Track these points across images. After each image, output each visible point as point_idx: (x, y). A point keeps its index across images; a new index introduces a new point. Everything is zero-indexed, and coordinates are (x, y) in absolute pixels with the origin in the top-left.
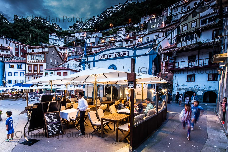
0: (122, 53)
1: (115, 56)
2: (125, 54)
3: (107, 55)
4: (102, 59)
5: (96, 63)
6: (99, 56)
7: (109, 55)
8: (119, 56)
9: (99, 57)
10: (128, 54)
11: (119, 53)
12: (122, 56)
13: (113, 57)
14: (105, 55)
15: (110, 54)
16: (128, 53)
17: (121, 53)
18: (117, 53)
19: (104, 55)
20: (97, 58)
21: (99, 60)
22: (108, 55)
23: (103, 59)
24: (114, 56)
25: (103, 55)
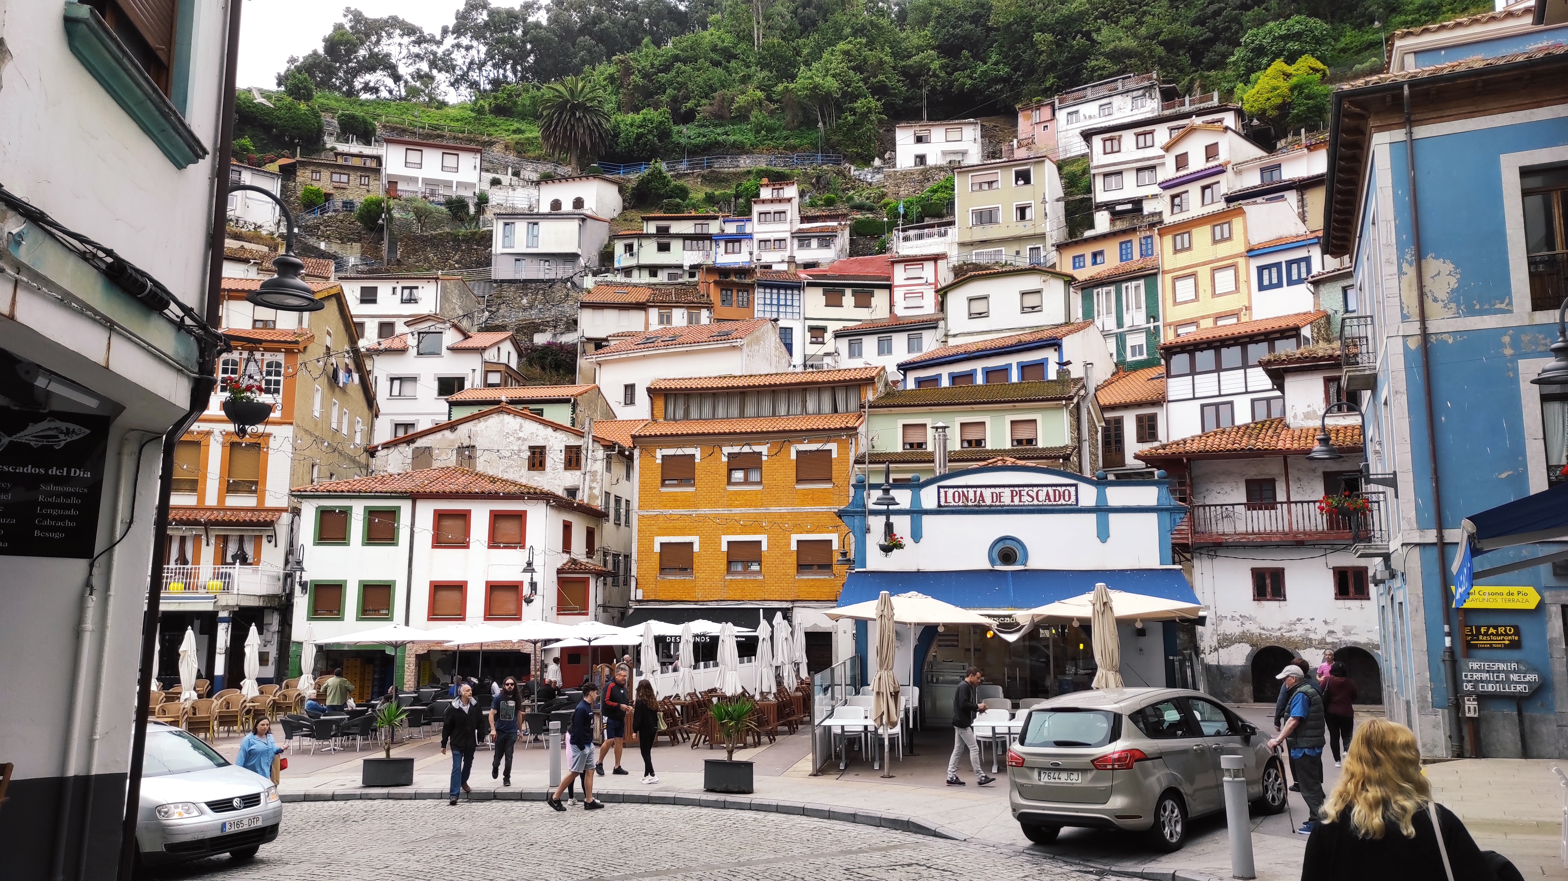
0: (1050, 489)
1: (1016, 499)
2: (1062, 496)
3: (979, 490)
4: (953, 503)
5: (925, 518)
6: (942, 490)
7: (987, 493)
8: (1035, 502)
9: (942, 495)
10: (1073, 498)
11: (1035, 489)
12: (1047, 502)
13: (1006, 499)
14: (971, 491)
15: (993, 490)
16: (1073, 493)
17: (1045, 489)
18: (1026, 489)
19: (965, 490)
20: (929, 498)
21: (940, 511)
22: (983, 490)
23: (961, 504)
24: (1012, 497)
25: (960, 490)
